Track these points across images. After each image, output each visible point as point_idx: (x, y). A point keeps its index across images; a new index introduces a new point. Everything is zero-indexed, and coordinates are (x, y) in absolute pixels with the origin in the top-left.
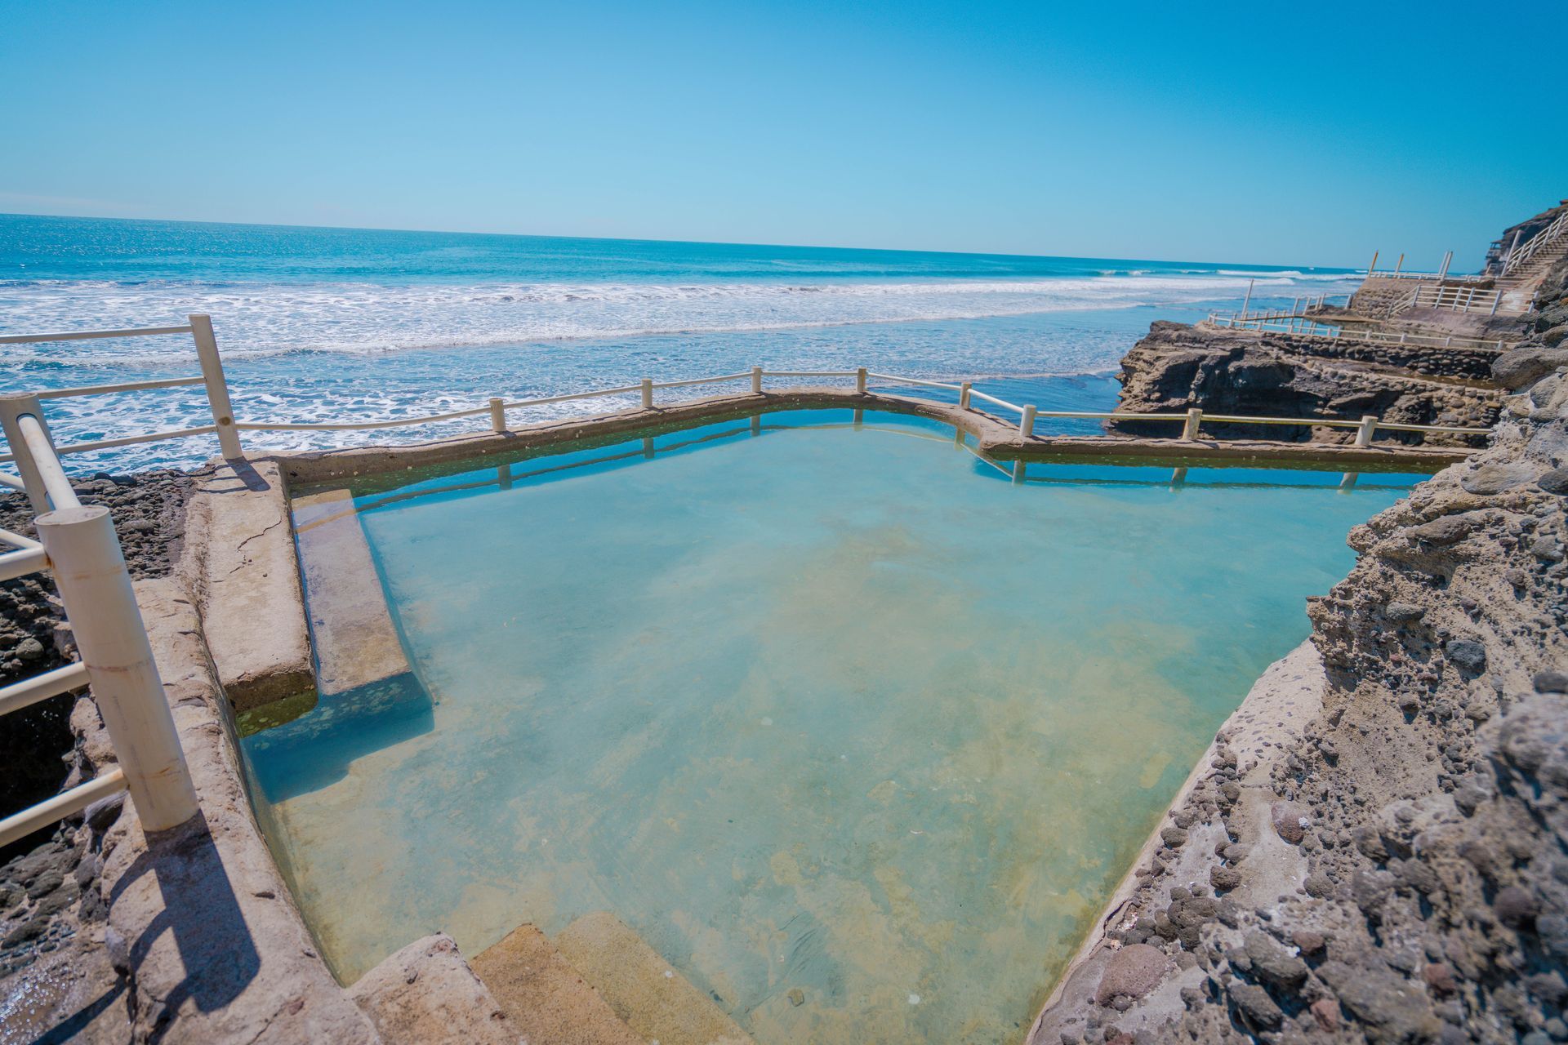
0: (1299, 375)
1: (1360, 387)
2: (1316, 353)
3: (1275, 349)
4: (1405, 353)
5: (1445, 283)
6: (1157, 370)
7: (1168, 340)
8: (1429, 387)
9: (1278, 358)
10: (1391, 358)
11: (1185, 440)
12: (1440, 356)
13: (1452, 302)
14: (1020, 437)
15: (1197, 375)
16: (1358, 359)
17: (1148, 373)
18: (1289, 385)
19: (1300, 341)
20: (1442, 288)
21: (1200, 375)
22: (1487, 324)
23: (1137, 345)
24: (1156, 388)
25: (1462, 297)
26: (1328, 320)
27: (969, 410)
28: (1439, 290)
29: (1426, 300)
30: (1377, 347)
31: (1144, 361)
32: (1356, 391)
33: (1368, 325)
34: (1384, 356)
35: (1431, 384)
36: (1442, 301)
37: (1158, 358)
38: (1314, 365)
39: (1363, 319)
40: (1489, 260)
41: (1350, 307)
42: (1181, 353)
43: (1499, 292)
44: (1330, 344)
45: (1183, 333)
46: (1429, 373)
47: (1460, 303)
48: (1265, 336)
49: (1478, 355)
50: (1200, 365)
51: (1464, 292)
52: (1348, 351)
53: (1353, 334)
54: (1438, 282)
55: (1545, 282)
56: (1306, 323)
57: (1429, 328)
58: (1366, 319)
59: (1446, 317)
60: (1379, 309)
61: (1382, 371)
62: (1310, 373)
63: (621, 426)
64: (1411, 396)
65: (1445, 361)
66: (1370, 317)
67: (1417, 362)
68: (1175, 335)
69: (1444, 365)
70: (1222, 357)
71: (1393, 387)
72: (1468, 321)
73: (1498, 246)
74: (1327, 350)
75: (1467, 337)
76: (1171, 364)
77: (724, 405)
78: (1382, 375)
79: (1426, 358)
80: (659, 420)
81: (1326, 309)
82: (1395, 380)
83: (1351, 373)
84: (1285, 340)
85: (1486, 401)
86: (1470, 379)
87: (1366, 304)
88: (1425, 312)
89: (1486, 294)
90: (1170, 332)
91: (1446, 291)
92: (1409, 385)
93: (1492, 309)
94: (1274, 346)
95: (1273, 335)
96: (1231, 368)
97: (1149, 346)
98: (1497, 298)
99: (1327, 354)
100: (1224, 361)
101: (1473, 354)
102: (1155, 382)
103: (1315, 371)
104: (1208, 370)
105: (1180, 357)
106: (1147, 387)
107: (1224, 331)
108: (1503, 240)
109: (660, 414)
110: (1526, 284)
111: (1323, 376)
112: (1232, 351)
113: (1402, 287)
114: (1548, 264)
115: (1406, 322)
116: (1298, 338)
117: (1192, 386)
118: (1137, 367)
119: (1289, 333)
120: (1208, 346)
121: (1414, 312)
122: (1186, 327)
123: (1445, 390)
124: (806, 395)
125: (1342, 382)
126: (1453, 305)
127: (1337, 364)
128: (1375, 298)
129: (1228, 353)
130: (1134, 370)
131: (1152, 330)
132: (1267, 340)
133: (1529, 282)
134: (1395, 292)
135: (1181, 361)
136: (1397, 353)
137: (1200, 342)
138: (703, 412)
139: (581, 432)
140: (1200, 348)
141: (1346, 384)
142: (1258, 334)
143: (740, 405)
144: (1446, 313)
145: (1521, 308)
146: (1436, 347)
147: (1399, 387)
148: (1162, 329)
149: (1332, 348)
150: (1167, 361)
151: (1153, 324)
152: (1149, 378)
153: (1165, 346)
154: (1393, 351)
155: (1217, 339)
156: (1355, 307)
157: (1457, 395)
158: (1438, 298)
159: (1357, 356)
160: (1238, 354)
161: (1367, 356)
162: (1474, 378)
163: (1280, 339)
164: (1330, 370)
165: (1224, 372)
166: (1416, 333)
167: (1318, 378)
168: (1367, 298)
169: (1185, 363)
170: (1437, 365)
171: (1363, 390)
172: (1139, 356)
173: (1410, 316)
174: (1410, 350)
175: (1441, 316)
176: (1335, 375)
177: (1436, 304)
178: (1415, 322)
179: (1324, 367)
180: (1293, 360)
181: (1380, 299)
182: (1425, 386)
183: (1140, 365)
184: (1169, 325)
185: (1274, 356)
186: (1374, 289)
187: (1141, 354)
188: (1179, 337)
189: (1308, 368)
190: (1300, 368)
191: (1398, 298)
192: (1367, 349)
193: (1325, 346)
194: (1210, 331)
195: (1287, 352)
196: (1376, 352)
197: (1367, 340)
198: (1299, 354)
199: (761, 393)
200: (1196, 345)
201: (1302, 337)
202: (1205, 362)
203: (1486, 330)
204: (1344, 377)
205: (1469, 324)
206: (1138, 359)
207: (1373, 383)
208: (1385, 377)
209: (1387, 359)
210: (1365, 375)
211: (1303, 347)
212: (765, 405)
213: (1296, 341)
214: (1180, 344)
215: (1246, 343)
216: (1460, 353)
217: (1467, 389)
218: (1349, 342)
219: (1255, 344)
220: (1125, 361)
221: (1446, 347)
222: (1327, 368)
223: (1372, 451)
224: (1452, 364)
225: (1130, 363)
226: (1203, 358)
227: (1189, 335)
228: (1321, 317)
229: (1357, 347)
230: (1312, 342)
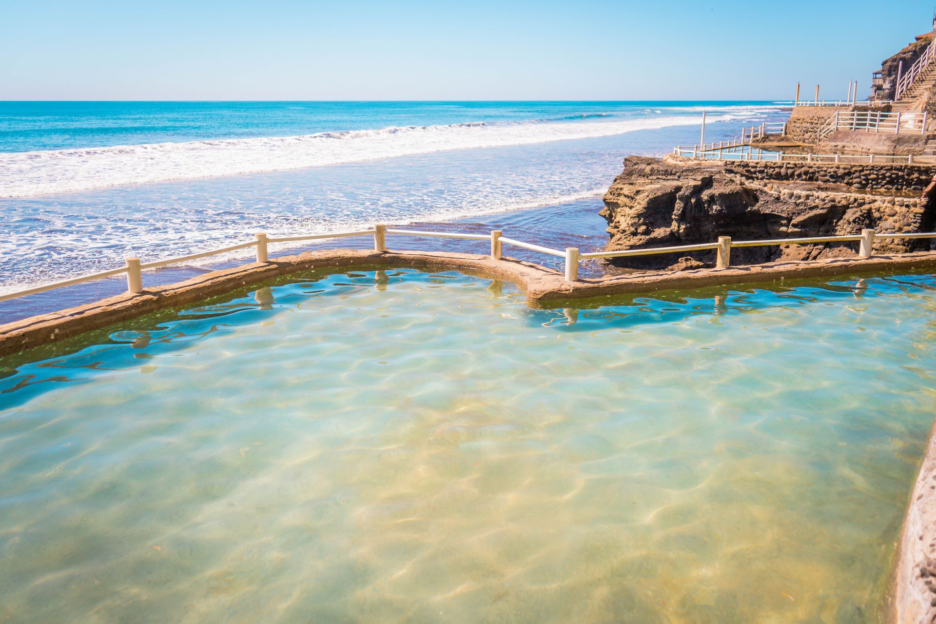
0: (762, 199)
1: (813, 205)
2: (770, 177)
3: (738, 176)
4: (841, 172)
5: (856, 108)
6: (639, 203)
7: (642, 174)
8: (867, 200)
9: (742, 184)
10: (832, 176)
11: (721, 268)
12: (868, 172)
13: (865, 125)
14: (567, 282)
15: (676, 206)
16: (805, 180)
17: (631, 208)
18: (755, 208)
19: (756, 167)
20: (855, 112)
21: (679, 206)
22: (894, 141)
23: (615, 180)
24: (641, 221)
25: (871, 120)
26: (771, 147)
27: (502, 259)
28: (853, 115)
29: (844, 124)
30: (818, 168)
31: (625, 196)
32: (812, 209)
33: (803, 149)
34: (825, 175)
35: (868, 197)
36: (857, 124)
37: (638, 192)
38: (773, 189)
39: (798, 143)
40: (875, 88)
41: (786, 134)
42: (658, 186)
43: (898, 114)
44: (781, 167)
45: (655, 166)
46: (862, 188)
47: (871, 125)
48: (726, 164)
49: (896, 169)
50: (677, 195)
51: (872, 115)
52: (797, 173)
53: (794, 158)
54: (851, 108)
55: (928, 103)
56: (754, 150)
57: (852, 149)
58: (800, 143)
59: (863, 138)
60: (809, 134)
61: (826, 189)
62: (771, 196)
63: (108, 318)
64: (855, 209)
65: (872, 176)
66: (804, 142)
67: (852, 179)
68: (648, 169)
69: (873, 180)
70: (695, 187)
71: (839, 202)
72: (880, 140)
73: (879, 76)
74: (779, 173)
75: (882, 154)
76: (651, 197)
77: (229, 280)
78: (829, 193)
79: (857, 174)
80: (154, 306)
81: (766, 138)
82: (840, 196)
83: (804, 193)
84: (744, 166)
85: (912, 209)
86: (894, 190)
87: (798, 130)
88: (846, 134)
89: (887, 116)
90: (643, 166)
91: (858, 115)
92: (852, 199)
93: (896, 129)
94: (736, 173)
95: (733, 163)
96: (705, 195)
97: (627, 181)
98: (898, 119)
99: (779, 177)
100: (697, 191)
101: (891, 169)
102: (639, 216)
103: (775, 193)
104: (686, 199)
105: (658, 189)
106: (633, 221)
107: (690, 163)
108: (883, 71)
109: (155, 298)
110: (914, 107)
111: (782, 197)
112: (702, 180)
113: (824, 113)
114: (926, 89)
115: (834, 144)
116: (753, 164)
117: (673, 217)
118: (619, 202)
119: (745, 160)
120: (679, 177)
121: (837, 135)
122: (657, 162)
123: (880, 202)
124: (321, 260)
125: (798, 202)
126: (867, 127)
127: (791, 185)
128: (804, 125)
129: (699, 183)
130: (617, 205)
131: (626, 166)
132: (728, 167)
133: (916, 104)
134: (819, 118)
135: (659, 194)
136: (835, 172)
137: (671, 174)
138: (206, 291)
139: (57, 331)
140: (673, 180)
141: (802, 203)
142: (720, 163)
143: (248, 279)
144: (862, 134)
145: (915, 126)
146: (864, 164)
147: (844, 202)
148: (635, 164)
149: (783, 171)
150: (646, 194)
151: (626, 160)
152: (633, 212)
153: (641, 180)
154: (832, 170)
155: (686, 170)
156: (790, 133)
157: (889, 205)
158: (854, 122)
159: (804, 177)
160: (708, 183)
161: (811, 177)
162: (897, 189)
163: (739, 166)
164: (786, 191)
165: (699, 202)
166: (843, 153)
167: (778, 199)
168: (798, 125)
169: (663, 195)
170: (867, 180)
171: (816, 207)
172: (619, 191)
173: (835, 139)
174: (845, 169)
175: (859, 136)
176: (791, 196)
177: (853, 127)
178: (840, 144)
179: (781, 189)
180: (754, 185)
181: (809, 125)
182: (864, 199)
183: (622, 200)
184: (641, 160)
185: (738, 182)
186: (803, 117)
187: (621, 189)
188: (652, 170)
189: (768, 191)
190: (761, 191)
191: (822, 124)
192: (811, 170)
193: (777, 170)
194: (678, 163)
195: (748, 178)
196: (818, 172)
197: (809, 161)
198: (757, 178)
199: (271, 263)
200: (669, 177)
201: (757, 163)
202: (681, 193)
203: (895, 147)
204: (799, 197)
205: (881, 143)
206: (619, 195)
207: (824, 200)
208: (832, 194)
209: (828, 178)
210: (815, 193)
211: (760, 172)
212: (276, 276)
213: (753, 167)
214: (654, 177)
215: (712, 172)
216: (882, 168)
217: (896, 199)
218: (795, 165)
219: (720, 172)
220: (606, 197)
221: (871, 163)
222: (784, 190)
223: (875, 261)
224: (878, 178)
225: (612, 199)
226: (678, 189)
227: (661, 168)
228: (765, 144)
229: (803, 169)
230: (766, 167)
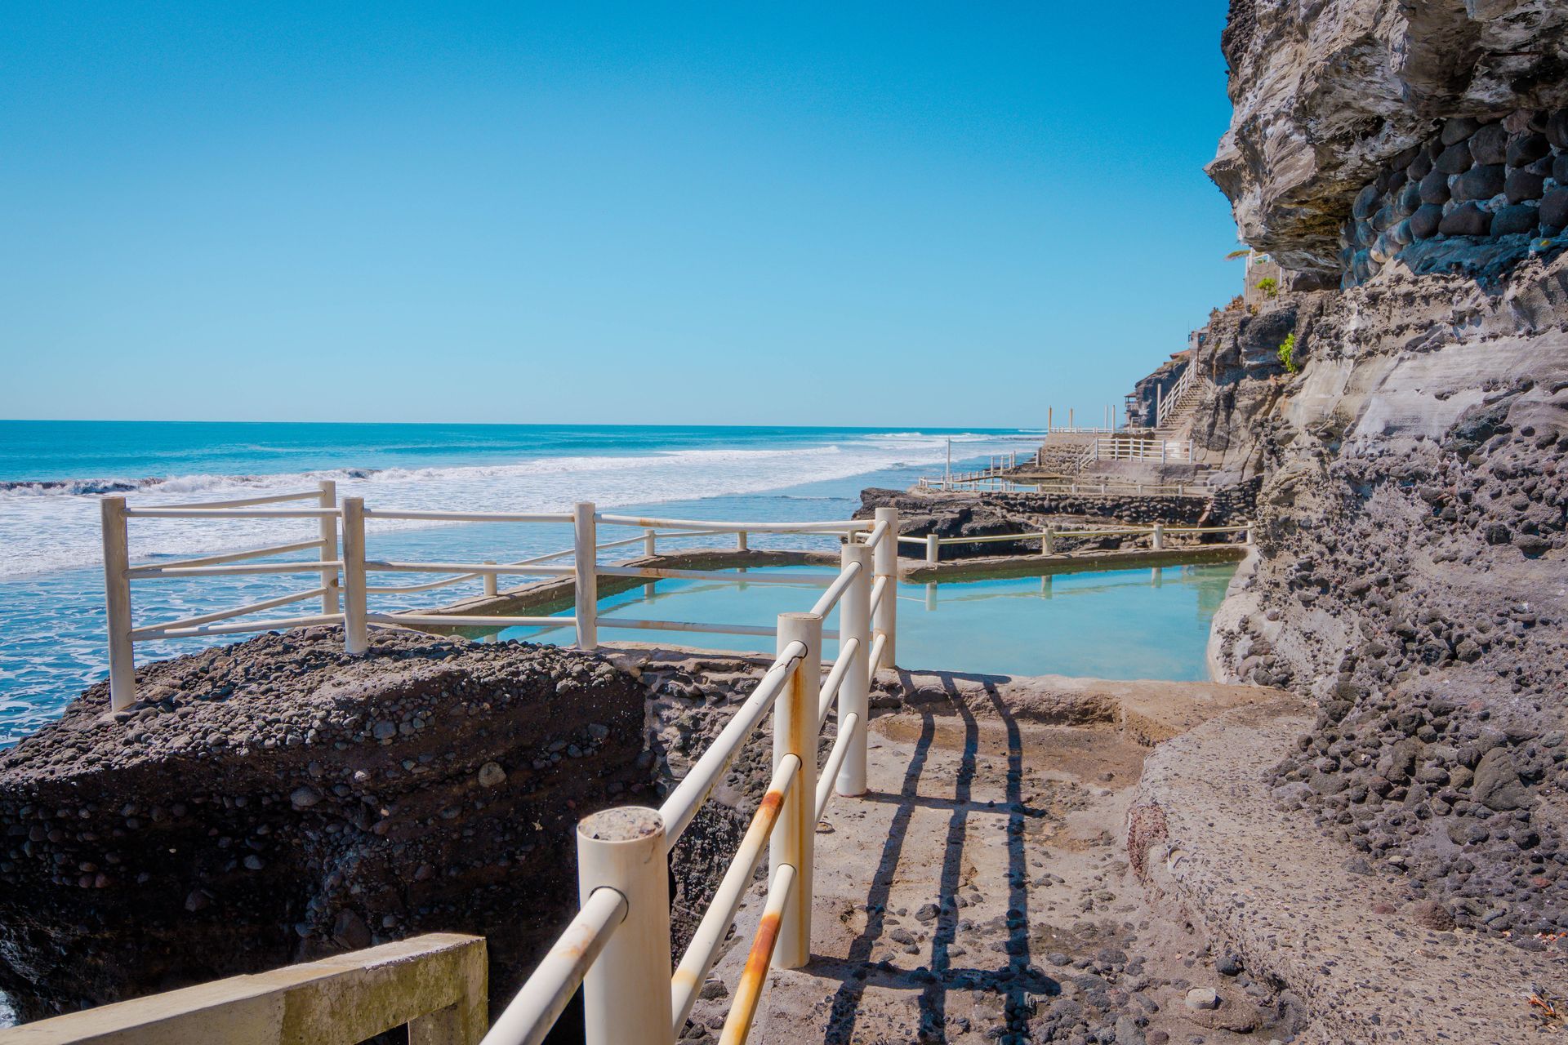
1: (1085, 538)
2: (1033, 510)
3: (998, 508)
4: (1109, 504)
5: (1116, 435)
9: (1003, 517)
10: (1099, 509)
12: (1137, 504)
13: (1128, 453)
14: (929, 563)
16: (1072, 513)
19: (1016, 499)
20: (1116, 440)
22: (1161, 472)
25: (1135, 449)
26: (1025, 479)
28: (1114, 443)
29: (1105, 453)
30: (1084, 499)
33: (1063, 480)
34: (1092, 508)
35: (1141, 530)
36: (1120, 453)
38: (1037, 522)
39: (1055, 475)
40: (1130, 414)
41: (1040, 464)
42: (907, 521)
43: (1162, 442)
44: (1043, 499)
45: (901, 499)
46: (1134, 521)
47: (1134, 454)
48: (982, 496)
49: (1167, 500)
51: (1134, 443)
52: (1061, 505)
53: (1053, 489)
54: (1110, 435)
55: (1193, 431)
56: (1008, 482)
57: (1117, 480)
58: (1058, 475)
59: (1127, 468)
60: (1067, 464)
65: (1143, 508)
67: (1121, 511)
68: (892, 502)
69: (1144, 512)
70: (952, 520)
72: (1146, 470)
73: (1133, 400)
74: (1042, 506)
75: (1151, 485)
78: (1099, 525)
79: (1126, 507)
81: (1017, 469)
83: (1073, 526)
84: (1003, 499)
85: (1189, 541)
86: (1167, 523)
87: (1054, 459)
88: (1108, 464)
89: (1150, 444)
90: (885, 499)
91: (1119, 443)
92: (1125, 533)
93: (1163, 458)
94: (996, 505)
95: (990, 495)
96: (965, 530)
98: (1162, 447)
99: (1043, 510)
100: (955, 524)
101: (1162, 500)
103: (1041, 527)
104: (944, 534)
105: (910, 524)
107: (940, 495)
108: (1137, 394)
110: (1179, 434)
112: (961, 512)
113: (1082, 441)
114: (1189, 415)
115: (1096, 475)
116: (1013, 496)
119: (1003, 492)
120: (930, 511)
121: (1098, 465)
122: (902, 494)
126: (1131, 457)
128: (1060, 454)
129: (957, 516)
131: (863, 500)
132: (986, 499)
133: (1180, 432)
134: (1076, 446)
135: (912, 528)
136: (1103, 504)
137: (921, 508)
140: (924, 514)
142: (975, 495)
144: (1126, 464)
145: (1182, 455)
146: (1133, 496)
148: (876, 497)
149: (1046, 504)
151: (862, 492)
154: (1099, 502)
155: (939, 503)
156: (1045, 464)
158: (1116, 451)
159: (1070, 509)
160: (966, 515)
161: (1078, 510)
162: (1170, 522)
163: (997, 498)
164: (1053, 524)
168: (1053, 454)
169: (916, 530)
170: (1137, 512)
173: (1096, 469)
174: (1113, 500)
175: (1123, 467)
176: (1059, 529)
177: (1116, 456)
178: (1103, 475)
179: (1047, 522)
180: (1017, 518)
181: (1065, 454)
182: (1137, 532)
184: (882, 491)
185: (999, 515)
186: (1057, 444)
188: (898, 503)
189: (1034, 524)
190: (1026, 525)
191: (1080, 453)
192: (1077, 502)
193: (1040, 502)
194: (927, 495)
195: (1008, 510)
196: (1085, 504)
197: (1074, 493)
198: (1018, 512)
200: (919, 511)
201: (1017, 495)
203: (1163, 478)
205: (1148, 474)
208: (1100, 528)
209: (1096, 510)
210: (1084, 526)
211: (1021, 504)
213: (1012, 499)
215: (969, 505)
216: (1152, 499)
218: (1058, 497)
219: (977, 504)
221: (1139, 494)
222: (1051, 523)
224: (1149, 511)
227: (908, 502)
228: (1019, 476)
229: (1068, 501)
230: (1027, 498)
